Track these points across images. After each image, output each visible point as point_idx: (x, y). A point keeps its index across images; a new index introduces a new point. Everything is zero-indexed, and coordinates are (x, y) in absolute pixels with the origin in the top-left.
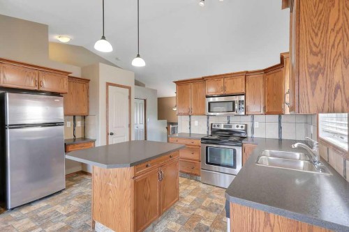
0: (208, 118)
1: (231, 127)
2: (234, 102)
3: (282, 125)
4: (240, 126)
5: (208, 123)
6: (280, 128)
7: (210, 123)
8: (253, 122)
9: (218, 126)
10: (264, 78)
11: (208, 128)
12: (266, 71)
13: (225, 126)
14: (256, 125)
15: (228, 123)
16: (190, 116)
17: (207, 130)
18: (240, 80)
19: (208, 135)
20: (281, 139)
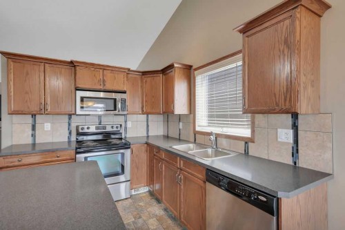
0: (70, 119)
1: (105, 128)
2: (115, 100)
3: (150, 123)
4: (115, 126)
5: (69, 125)
6: (148, 126)
7: (74, 125)
8: (126, 122)
9: (88, 128)
10: (142, 80)
11: (70, 133)
13: (97, 128)
14: (129, 125)
15: (100, 123)
16: (34, 116)
17: (67, 135)
18: (121, 76)
19: (69, 142)
20: (148, 136)
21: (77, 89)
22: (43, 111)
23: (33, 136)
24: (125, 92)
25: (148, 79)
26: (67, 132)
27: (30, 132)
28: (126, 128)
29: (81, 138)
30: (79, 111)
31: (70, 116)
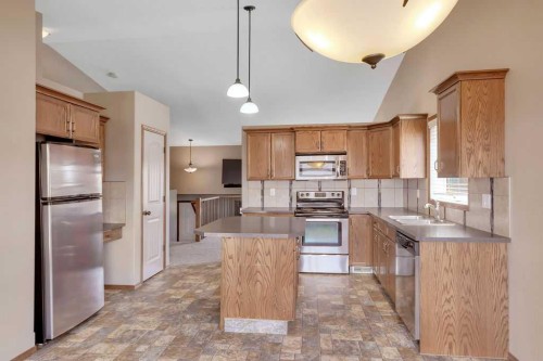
0: (291, 184)
1: (324, 195)
2: (334, 163)
3: (382, 191)
4: (336, 193)
5: (290, 190)
6: (379, 195)
7: (294, 191)
8: (350, 188)
9: (308, 195)
10: (367, 135)
11: (291, 199)
12: (370, 127)
13: (316, 195)
14: (354, 192)
15: (320, 190)
16: (263, 181)
17: (289, 201)
18: (341, 136)
19: (291, 208)
20: (380, 209)
21: (298, 154)
22: (270, 177)
23: (263, 200)
24: (345, 154)
25: (375, 134)
26: (288, 198)
27: (260, 197)
28: (350, 196)
29: (300, 205)
30: (298, 178)
31: (291, 181)
